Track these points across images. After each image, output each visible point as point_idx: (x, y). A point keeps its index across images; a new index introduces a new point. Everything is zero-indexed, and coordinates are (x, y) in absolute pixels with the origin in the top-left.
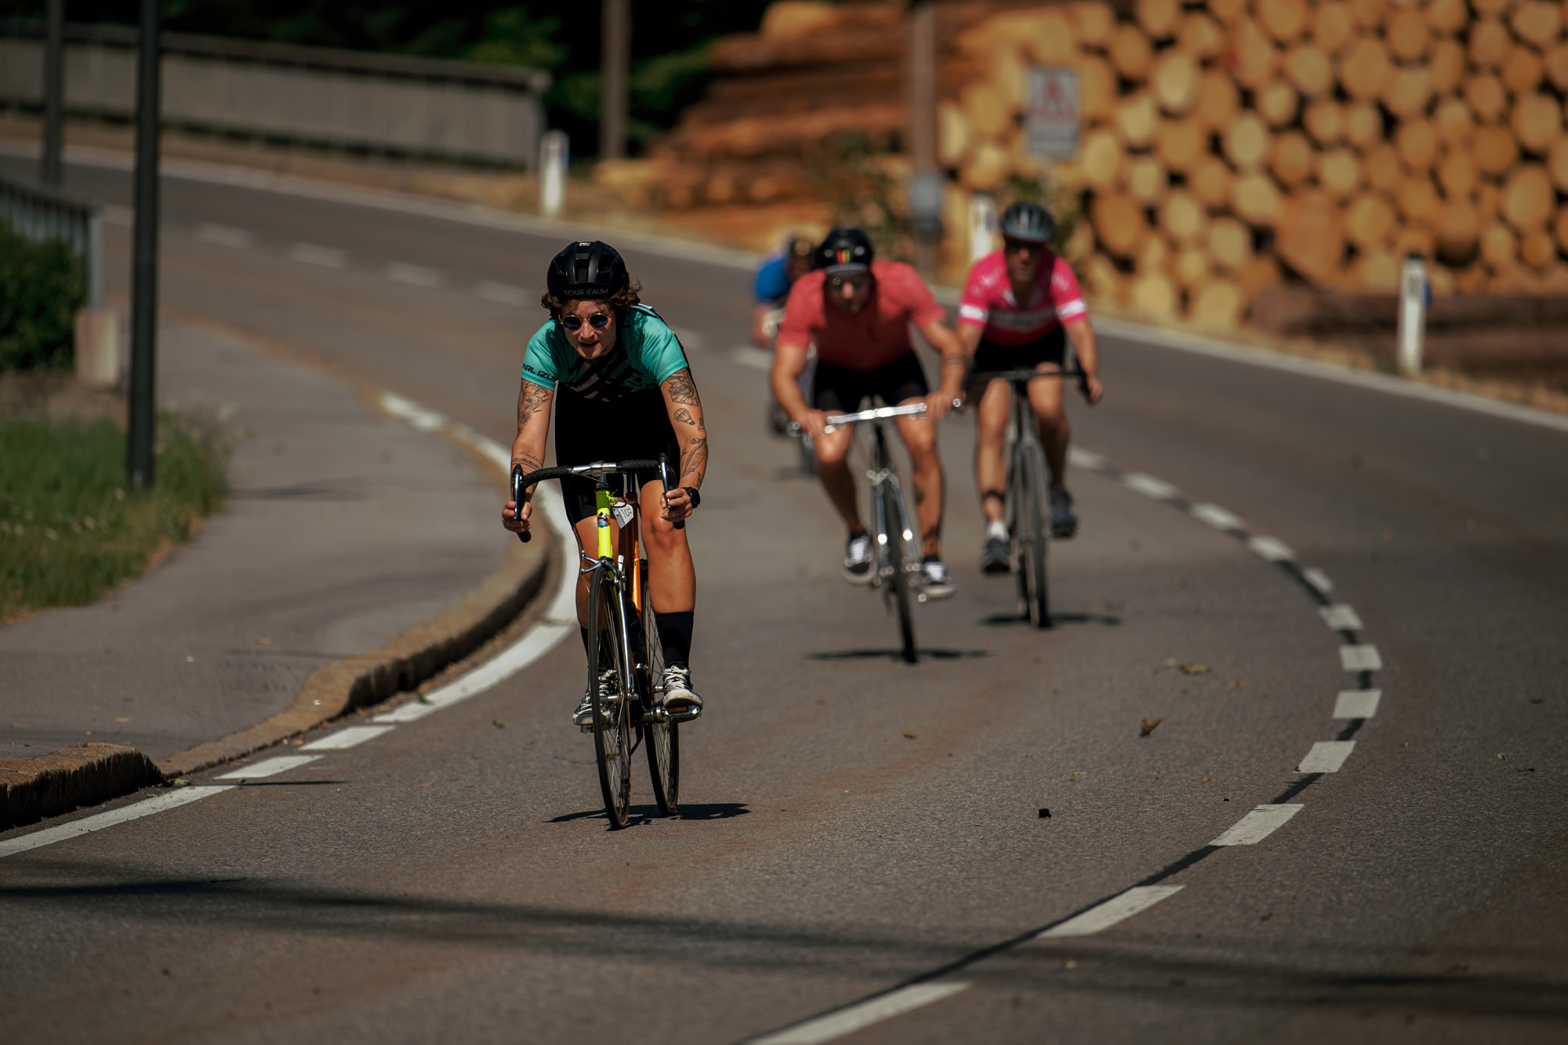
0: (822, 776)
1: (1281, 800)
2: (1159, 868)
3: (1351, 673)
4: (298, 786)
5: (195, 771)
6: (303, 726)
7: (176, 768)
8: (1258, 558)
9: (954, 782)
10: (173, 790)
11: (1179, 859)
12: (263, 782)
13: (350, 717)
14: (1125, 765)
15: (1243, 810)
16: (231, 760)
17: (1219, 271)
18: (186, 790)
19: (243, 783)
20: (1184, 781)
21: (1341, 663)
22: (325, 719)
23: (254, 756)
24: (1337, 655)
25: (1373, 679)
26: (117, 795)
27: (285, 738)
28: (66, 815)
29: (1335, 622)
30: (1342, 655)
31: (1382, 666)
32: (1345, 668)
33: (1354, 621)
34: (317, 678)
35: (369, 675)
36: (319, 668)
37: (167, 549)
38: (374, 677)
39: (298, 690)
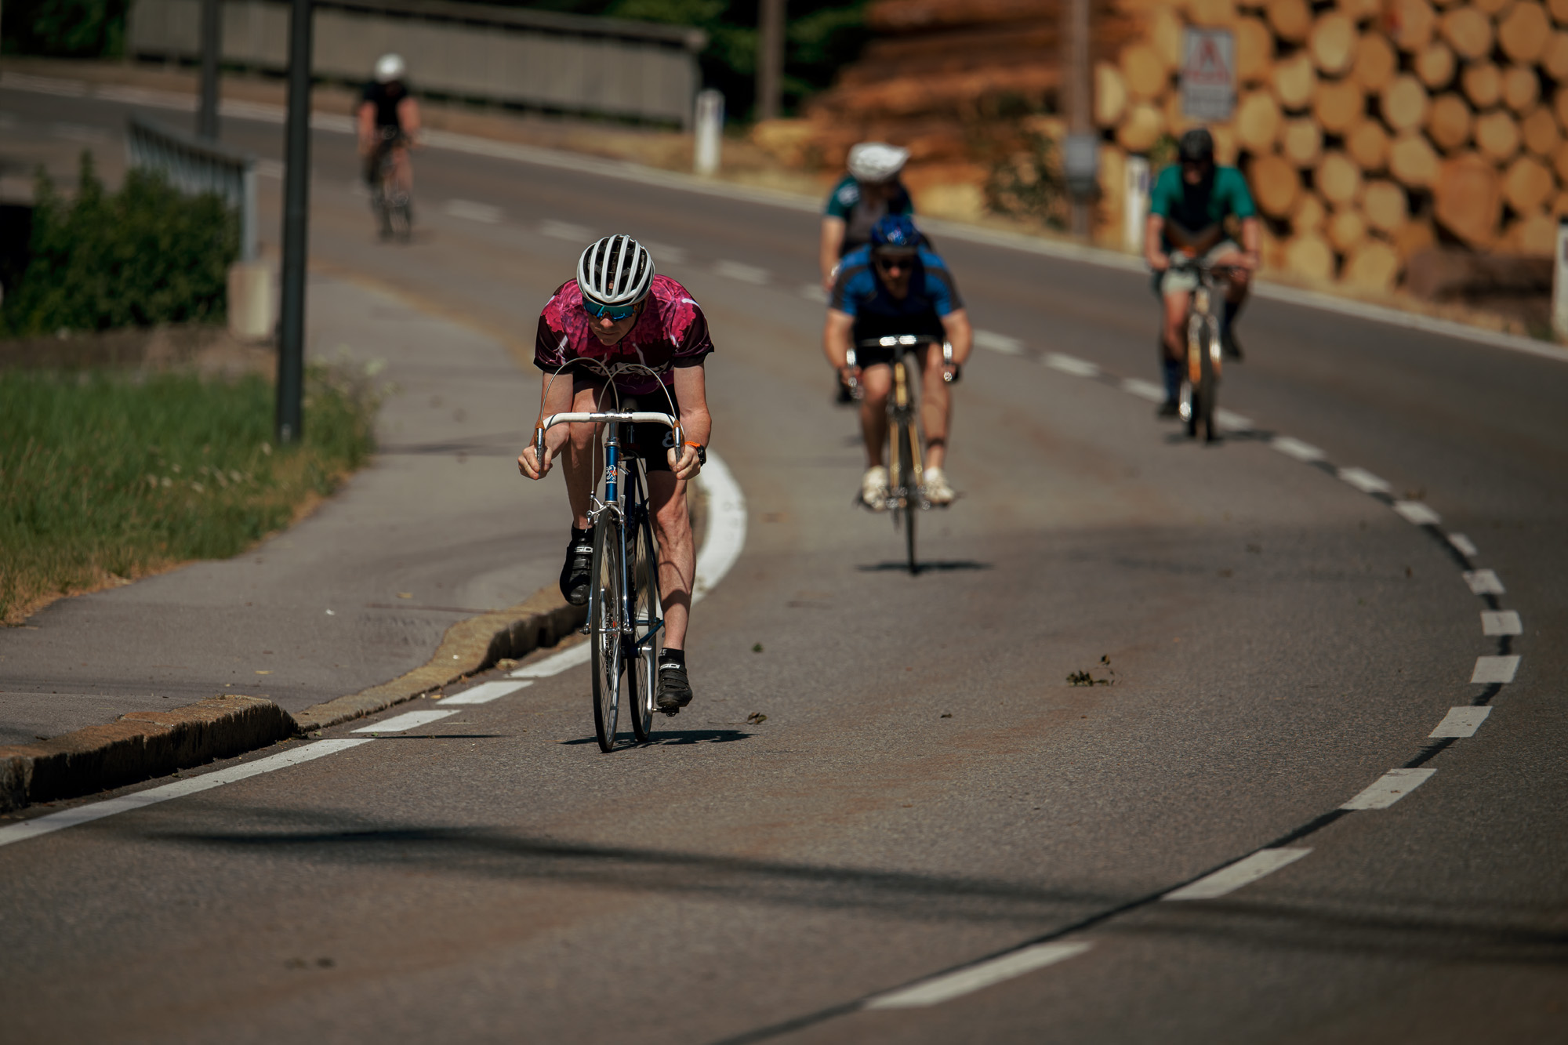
1: (1414, 764)
2: (1288, 831)
3: (1491, 638)
4: (435, 740)
5: (333, 724)
6: (442, 681)
7: (313, 721)
8: (1403, 520)
9: (1087, 743)
10: (309, 743)
11: (1308, 822)
13: (490, 672)
14: (1259, 728)
15: (1375, 774)
16: (368, 713)
17: (1375, 233)
18: (323, 743)
19: (380, 737)
20: (1318, 744)
21: (1481, 629)
22: (463, 674)
23: (392, 710)
24: (1479, 621)
25: (1513, 645)
26: (254, 747)
27: (424, 692)
28: (203, 767)
29: (1479, 588)
30: (1484, 619)
31: (1523, 632)
32: (1487, 633)
33: (1497, 587)
34: (456, 632)
35: (508, 630)
36: (458, 623)
37: (314, 501)
38: (513, 633)
39: (437, 644)
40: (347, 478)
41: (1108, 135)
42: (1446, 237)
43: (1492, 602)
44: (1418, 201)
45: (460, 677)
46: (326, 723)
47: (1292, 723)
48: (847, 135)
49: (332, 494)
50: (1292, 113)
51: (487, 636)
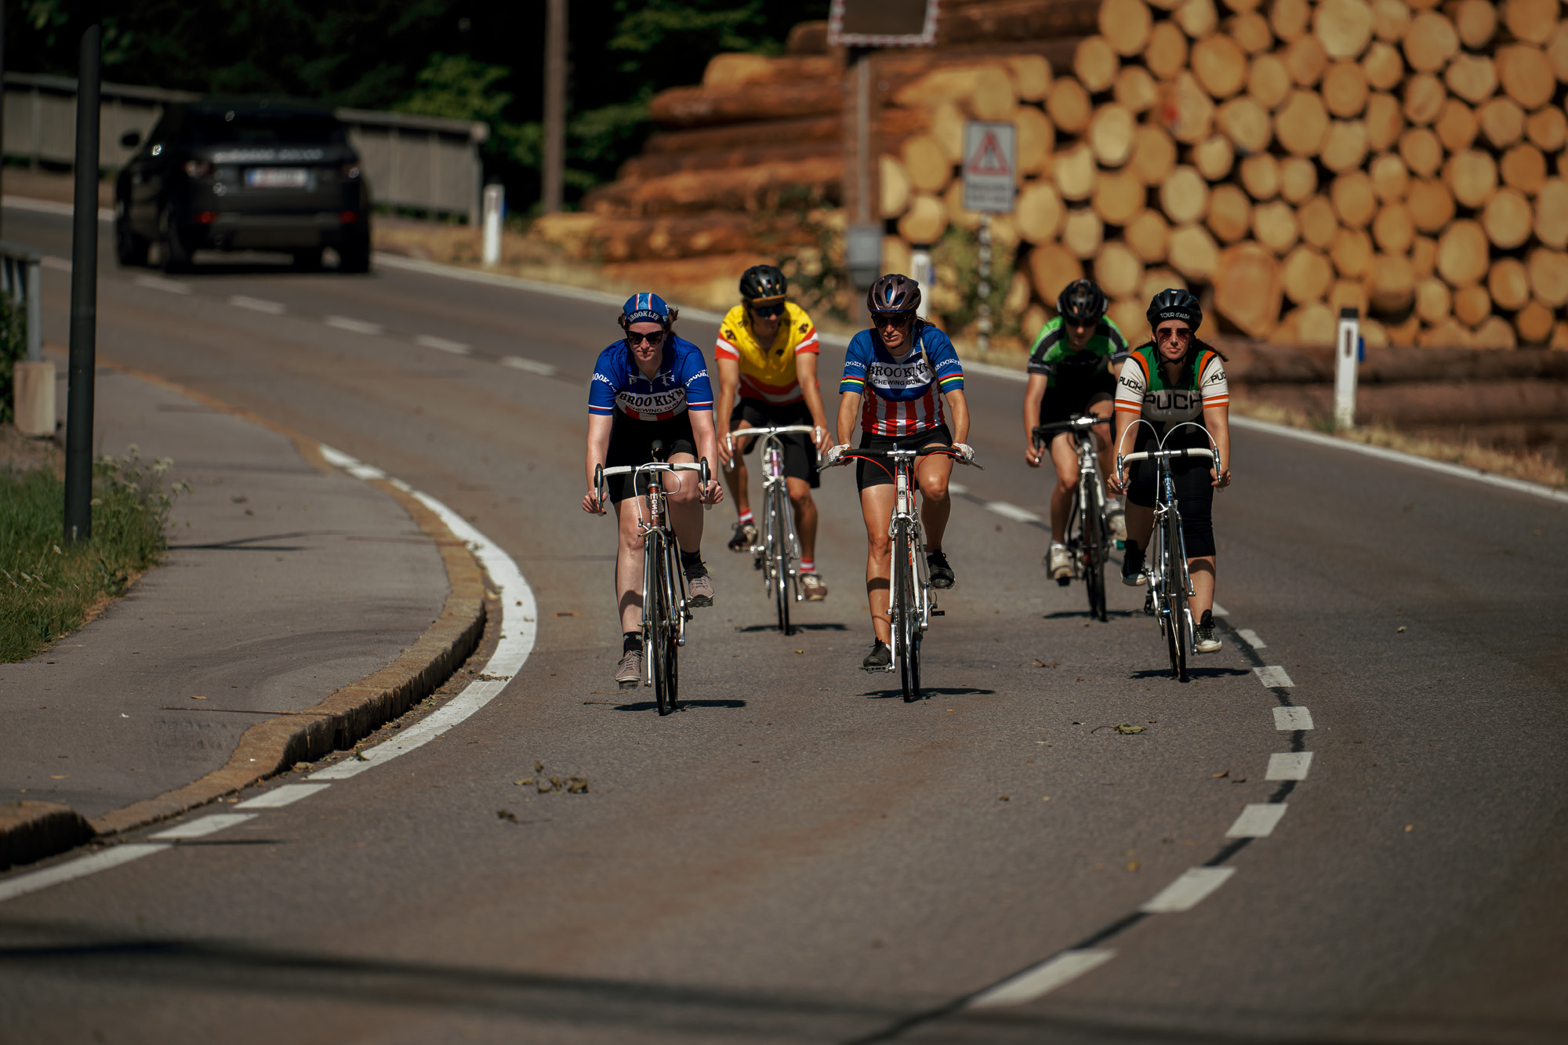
1: (1212, 864)
2: (1093, 932)
3: (1283, 733)
4: (233, 846)
5: (130, 829)
6: (239, 784)
7: (111, 827)
9: (888, 844)
10: (107, 849)
11: (1111, 922)
12: (198, 841)
13: (287, 775)
15: (1173, 873)
16: (165, 818)
18: (120, 849)
19: (178, 842)
21: (1273, 723)
22: (260, 777)
23: (189, 815)
24: (1270, 715)
26: (51, 853)
27: (221, 796)
29: (1267, 682)
30: (1275, 715)
31: (1315, 726)
32: (1278, 729)
33: (1286, 682)
34: (253, 735)
35: (304, 732)
36: (255, 725)
37: (103, 600)
38: (309, 735)
39: (233, 747)
40: (134, 577)
41: (891, 227)
42: (1226, 327)
43: (1283, 696)
45: (257, 781)
46: (123, 828)
47: (1089, 822)
48: (632, 227)
49: (121, 593)
50: (1071, 205)
51: (283, 738)
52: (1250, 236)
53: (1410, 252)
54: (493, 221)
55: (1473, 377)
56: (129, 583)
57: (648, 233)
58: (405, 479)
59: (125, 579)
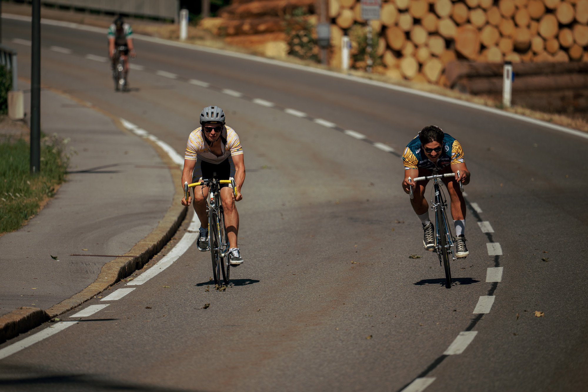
0: (297, 316)
1: (469, 329)
2: (425, 367)
3: (491, 257)
4: (101, 322)
5: (62, 313)
6: (101, 289)
7: (55, 313)
9: (346, 319)
10: (54, 324)
11: (433, 361)
12: (88, 319)
14: (410, 309)
15: (455, 335)
16: (75, 307)
17: (433, 55)
18: (59, 324)
19: (81, 320)
20: (432, 318)
21: (487, 252)
22: (109, 285)
23: (84, 305)
24: (486, 247)
25: (500, 261)
26: (34, 327)
27: (95, 295)
28: (16, 338)
29: (484, 230)
30: (488, 247)
31: (503, 253)
32: (489, 254)
33: (491, 230)
34: (106, 268)
35: (125, 265)
36: (106, 264)
37: (46, 200)
38: (127, 266)
39: (99, 273)
40: (57, 187)
41: (333, 21)
42: (460, 56)
43: (490, 237)
44: (449, 43)
45: (108, 287)
46: (60, 313)
47: (421, 306)
48: (236, 23)
49: (52, 196)
50: (401, 11)
51: (117, 269)
52: (469, 21)
53: (529, 26)
54: (184, 24)
55: (553, 73)
56: (55, 191)
57: (242, 25)
58: (155, 135)
59: (53, 190)
